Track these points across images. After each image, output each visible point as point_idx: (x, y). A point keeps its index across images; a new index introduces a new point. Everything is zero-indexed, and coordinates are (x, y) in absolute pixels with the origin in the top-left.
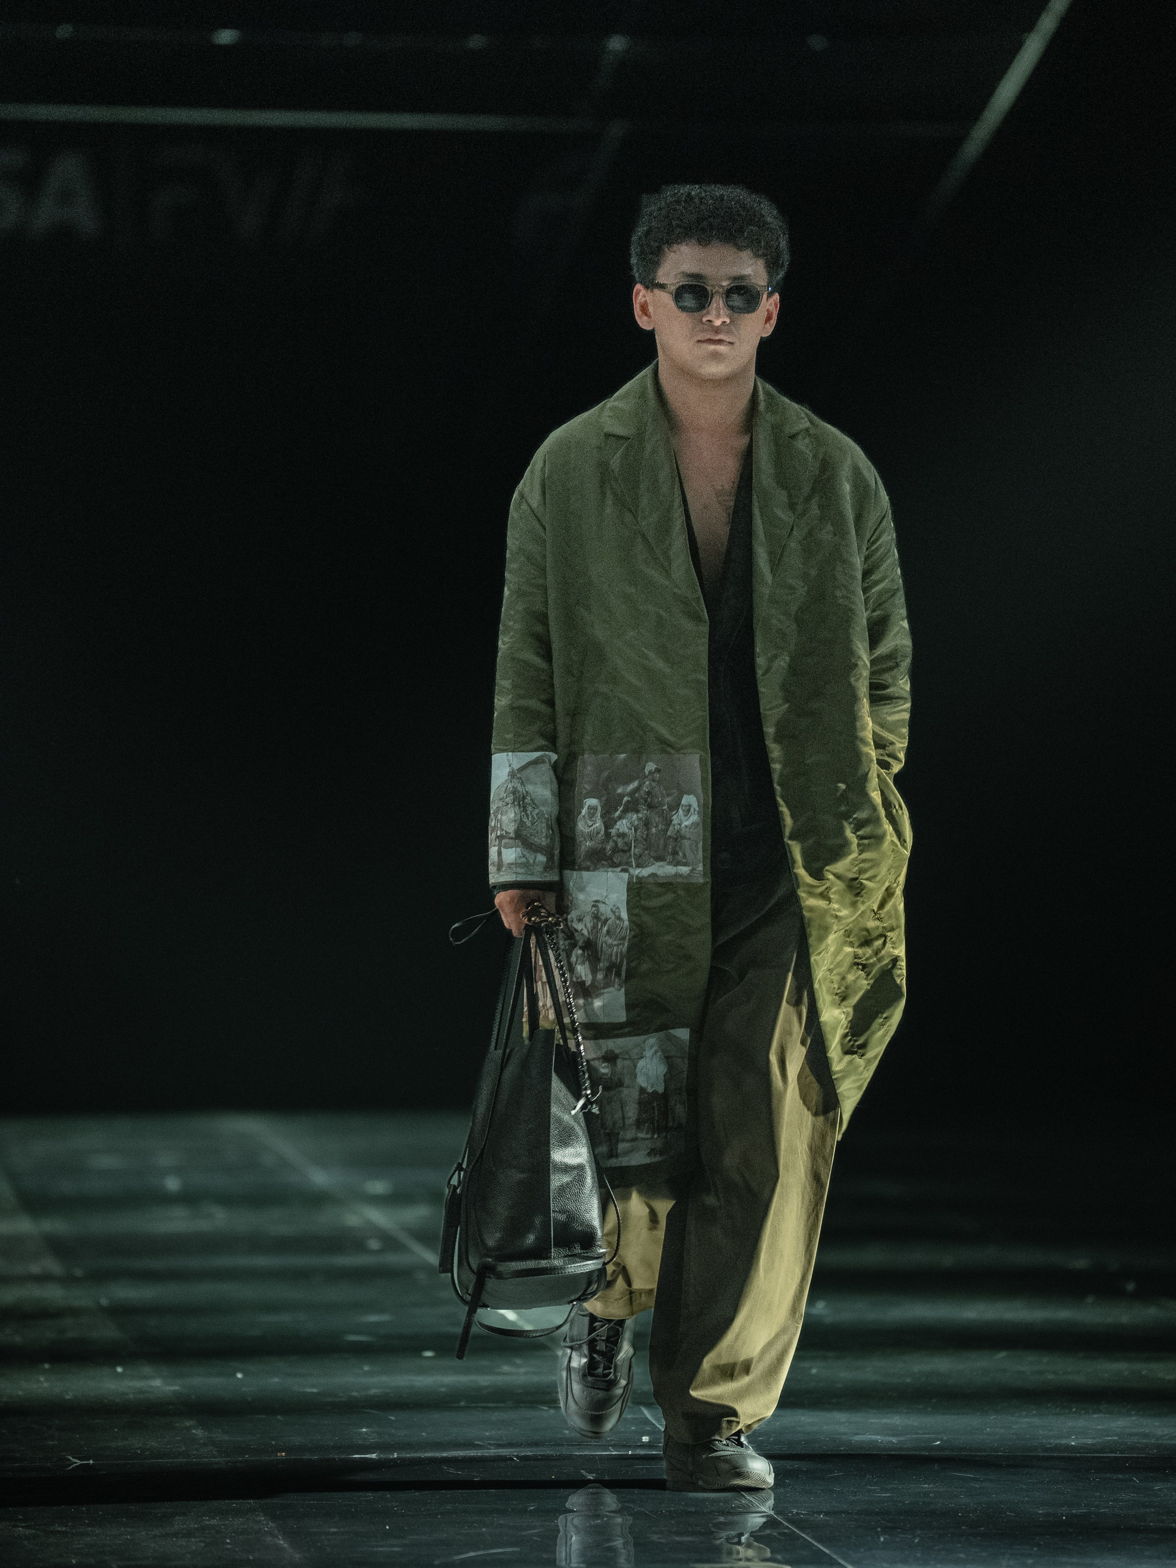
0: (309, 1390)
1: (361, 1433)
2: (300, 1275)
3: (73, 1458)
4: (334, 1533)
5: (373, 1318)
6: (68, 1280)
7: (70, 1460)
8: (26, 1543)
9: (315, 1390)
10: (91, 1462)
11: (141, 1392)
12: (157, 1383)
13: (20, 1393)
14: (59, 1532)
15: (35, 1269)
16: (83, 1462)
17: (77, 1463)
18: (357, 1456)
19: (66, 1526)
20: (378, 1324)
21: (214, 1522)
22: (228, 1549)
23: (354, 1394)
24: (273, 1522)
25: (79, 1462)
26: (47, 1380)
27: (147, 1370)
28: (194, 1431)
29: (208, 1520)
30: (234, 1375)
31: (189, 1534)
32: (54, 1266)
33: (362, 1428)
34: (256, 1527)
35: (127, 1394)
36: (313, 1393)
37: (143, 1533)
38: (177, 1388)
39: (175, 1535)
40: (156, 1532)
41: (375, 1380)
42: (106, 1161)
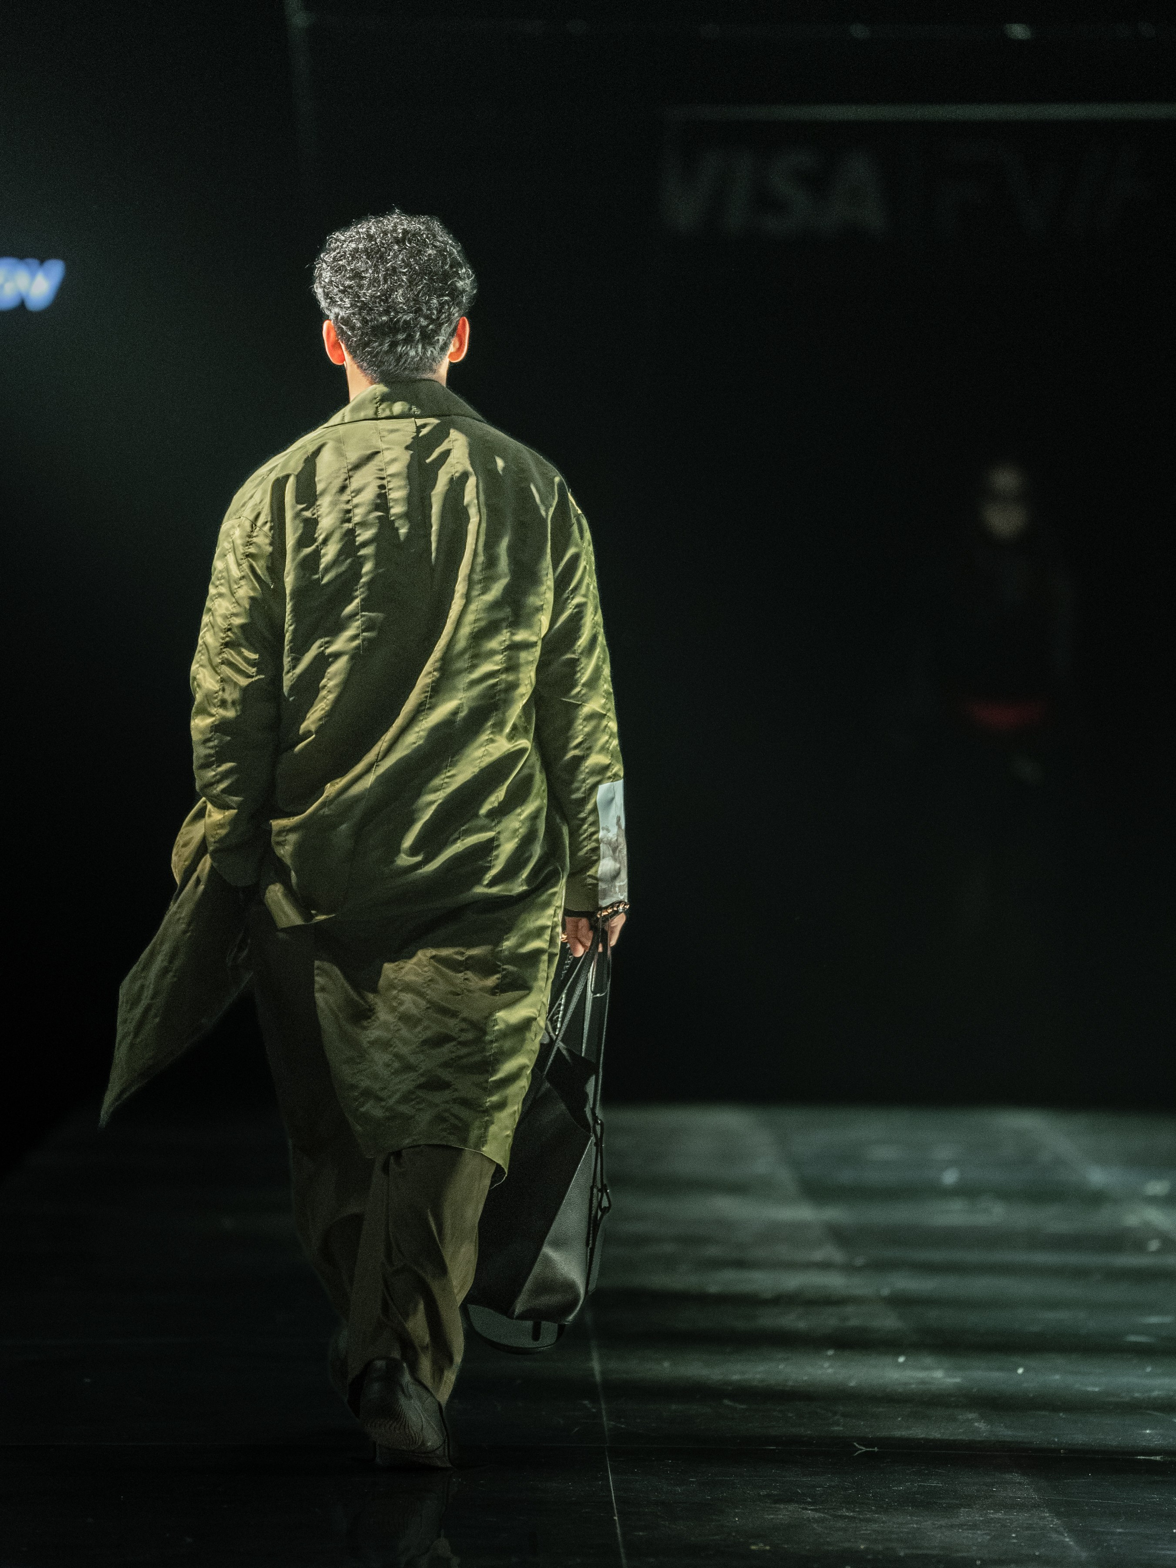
0: (1090, 1389)
1: (1145, 1435)
2: (1079, 1273)
3: (857, 1444)
4: (1120, 1533)
5: (1154, 1320)
6: (848, 1269)
7: (855, 1446)
8: (815, 1526)
9: (1097, 1389)
10: (876, 1449)
11: (923, 1382)
12: (939, 1374)
13: (805, 1378)
14: (847, 1517)
15: (818, 1255)
16: (868, 1449)
17: (862, 1449)
18: (1142, 1457)
19: (854, 1511)
20: (1161, 1325)
21: (999, 1515)
22: (1014, 1544)
23: (1137, 1395)
24: (1058, 1519)
25: (864, 1449)
26: (831, 1366)
27: (928, 1360)
28: (976, 1424)
29: (992, 1513)
30: (1016, 1370)
31: (974, 1526)
32: (836, 1255)
33: (1146, 1430)
34: (1041, 1523)
35: (911, 1384)
36: (1094, 1392)
37: (929, 1523)
38: (958, 1380)
39: (961, 1526)
40: (943, 1522)
41: (1158, 1382)
42: (883, 1153)
